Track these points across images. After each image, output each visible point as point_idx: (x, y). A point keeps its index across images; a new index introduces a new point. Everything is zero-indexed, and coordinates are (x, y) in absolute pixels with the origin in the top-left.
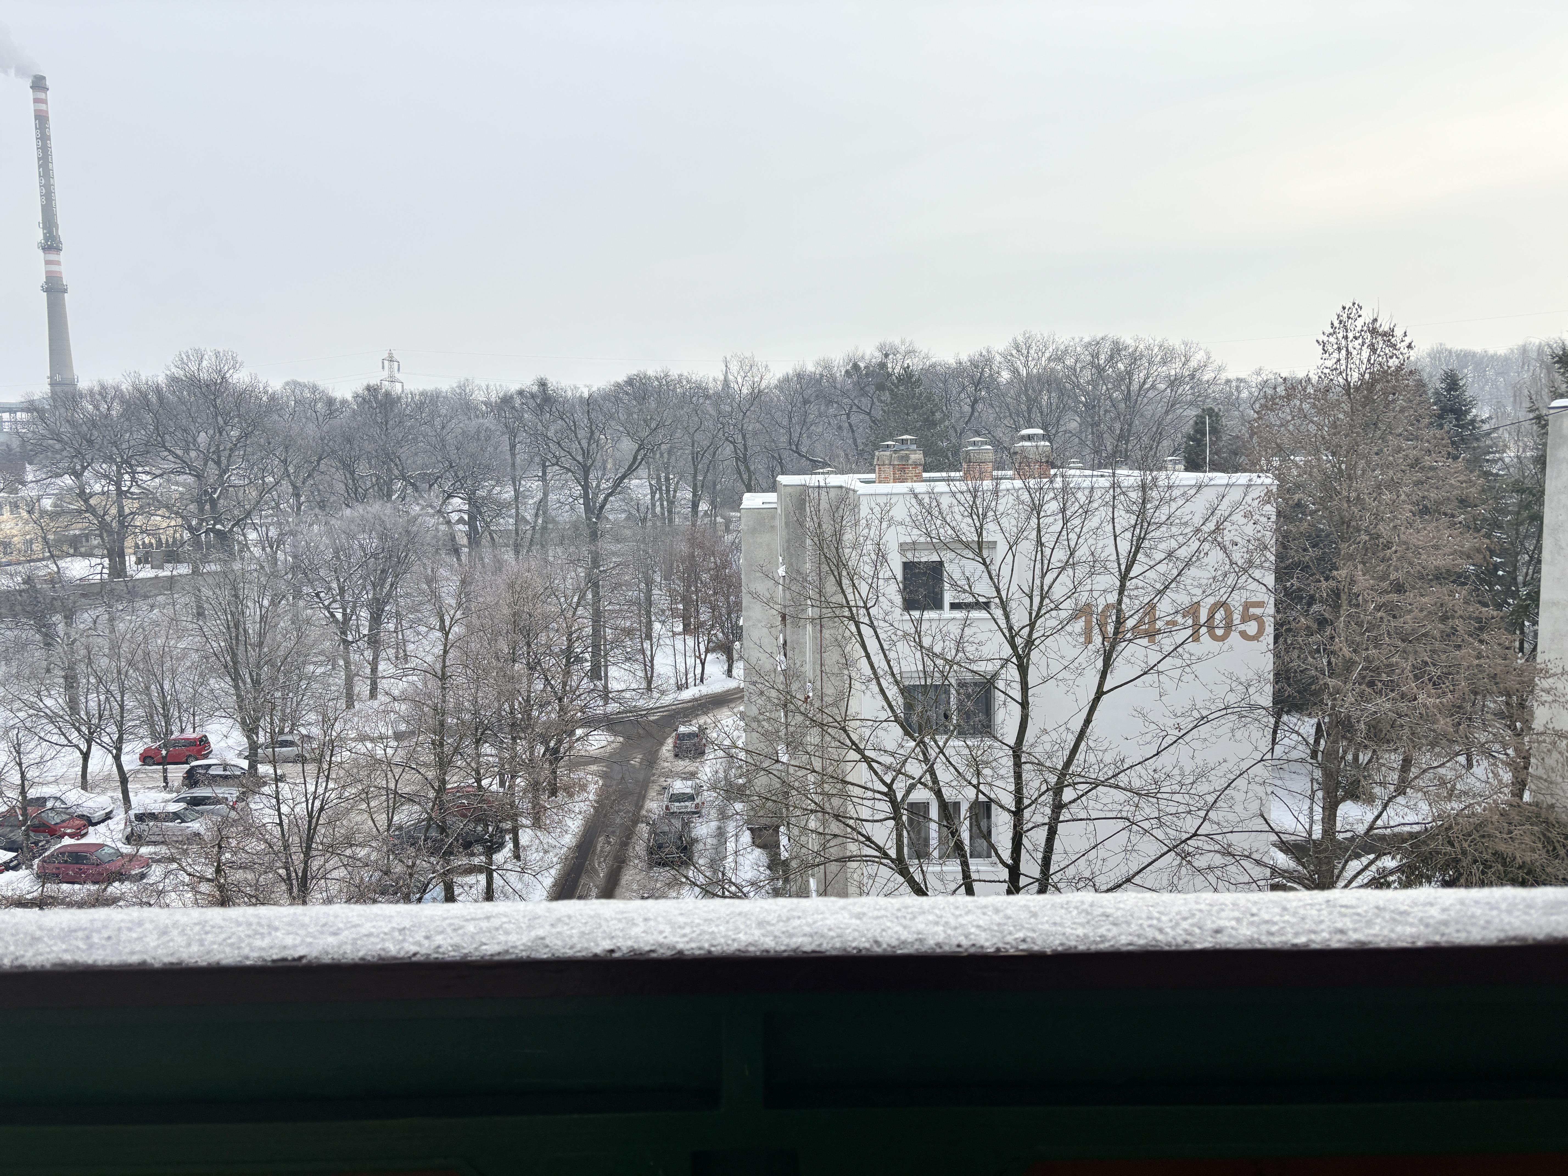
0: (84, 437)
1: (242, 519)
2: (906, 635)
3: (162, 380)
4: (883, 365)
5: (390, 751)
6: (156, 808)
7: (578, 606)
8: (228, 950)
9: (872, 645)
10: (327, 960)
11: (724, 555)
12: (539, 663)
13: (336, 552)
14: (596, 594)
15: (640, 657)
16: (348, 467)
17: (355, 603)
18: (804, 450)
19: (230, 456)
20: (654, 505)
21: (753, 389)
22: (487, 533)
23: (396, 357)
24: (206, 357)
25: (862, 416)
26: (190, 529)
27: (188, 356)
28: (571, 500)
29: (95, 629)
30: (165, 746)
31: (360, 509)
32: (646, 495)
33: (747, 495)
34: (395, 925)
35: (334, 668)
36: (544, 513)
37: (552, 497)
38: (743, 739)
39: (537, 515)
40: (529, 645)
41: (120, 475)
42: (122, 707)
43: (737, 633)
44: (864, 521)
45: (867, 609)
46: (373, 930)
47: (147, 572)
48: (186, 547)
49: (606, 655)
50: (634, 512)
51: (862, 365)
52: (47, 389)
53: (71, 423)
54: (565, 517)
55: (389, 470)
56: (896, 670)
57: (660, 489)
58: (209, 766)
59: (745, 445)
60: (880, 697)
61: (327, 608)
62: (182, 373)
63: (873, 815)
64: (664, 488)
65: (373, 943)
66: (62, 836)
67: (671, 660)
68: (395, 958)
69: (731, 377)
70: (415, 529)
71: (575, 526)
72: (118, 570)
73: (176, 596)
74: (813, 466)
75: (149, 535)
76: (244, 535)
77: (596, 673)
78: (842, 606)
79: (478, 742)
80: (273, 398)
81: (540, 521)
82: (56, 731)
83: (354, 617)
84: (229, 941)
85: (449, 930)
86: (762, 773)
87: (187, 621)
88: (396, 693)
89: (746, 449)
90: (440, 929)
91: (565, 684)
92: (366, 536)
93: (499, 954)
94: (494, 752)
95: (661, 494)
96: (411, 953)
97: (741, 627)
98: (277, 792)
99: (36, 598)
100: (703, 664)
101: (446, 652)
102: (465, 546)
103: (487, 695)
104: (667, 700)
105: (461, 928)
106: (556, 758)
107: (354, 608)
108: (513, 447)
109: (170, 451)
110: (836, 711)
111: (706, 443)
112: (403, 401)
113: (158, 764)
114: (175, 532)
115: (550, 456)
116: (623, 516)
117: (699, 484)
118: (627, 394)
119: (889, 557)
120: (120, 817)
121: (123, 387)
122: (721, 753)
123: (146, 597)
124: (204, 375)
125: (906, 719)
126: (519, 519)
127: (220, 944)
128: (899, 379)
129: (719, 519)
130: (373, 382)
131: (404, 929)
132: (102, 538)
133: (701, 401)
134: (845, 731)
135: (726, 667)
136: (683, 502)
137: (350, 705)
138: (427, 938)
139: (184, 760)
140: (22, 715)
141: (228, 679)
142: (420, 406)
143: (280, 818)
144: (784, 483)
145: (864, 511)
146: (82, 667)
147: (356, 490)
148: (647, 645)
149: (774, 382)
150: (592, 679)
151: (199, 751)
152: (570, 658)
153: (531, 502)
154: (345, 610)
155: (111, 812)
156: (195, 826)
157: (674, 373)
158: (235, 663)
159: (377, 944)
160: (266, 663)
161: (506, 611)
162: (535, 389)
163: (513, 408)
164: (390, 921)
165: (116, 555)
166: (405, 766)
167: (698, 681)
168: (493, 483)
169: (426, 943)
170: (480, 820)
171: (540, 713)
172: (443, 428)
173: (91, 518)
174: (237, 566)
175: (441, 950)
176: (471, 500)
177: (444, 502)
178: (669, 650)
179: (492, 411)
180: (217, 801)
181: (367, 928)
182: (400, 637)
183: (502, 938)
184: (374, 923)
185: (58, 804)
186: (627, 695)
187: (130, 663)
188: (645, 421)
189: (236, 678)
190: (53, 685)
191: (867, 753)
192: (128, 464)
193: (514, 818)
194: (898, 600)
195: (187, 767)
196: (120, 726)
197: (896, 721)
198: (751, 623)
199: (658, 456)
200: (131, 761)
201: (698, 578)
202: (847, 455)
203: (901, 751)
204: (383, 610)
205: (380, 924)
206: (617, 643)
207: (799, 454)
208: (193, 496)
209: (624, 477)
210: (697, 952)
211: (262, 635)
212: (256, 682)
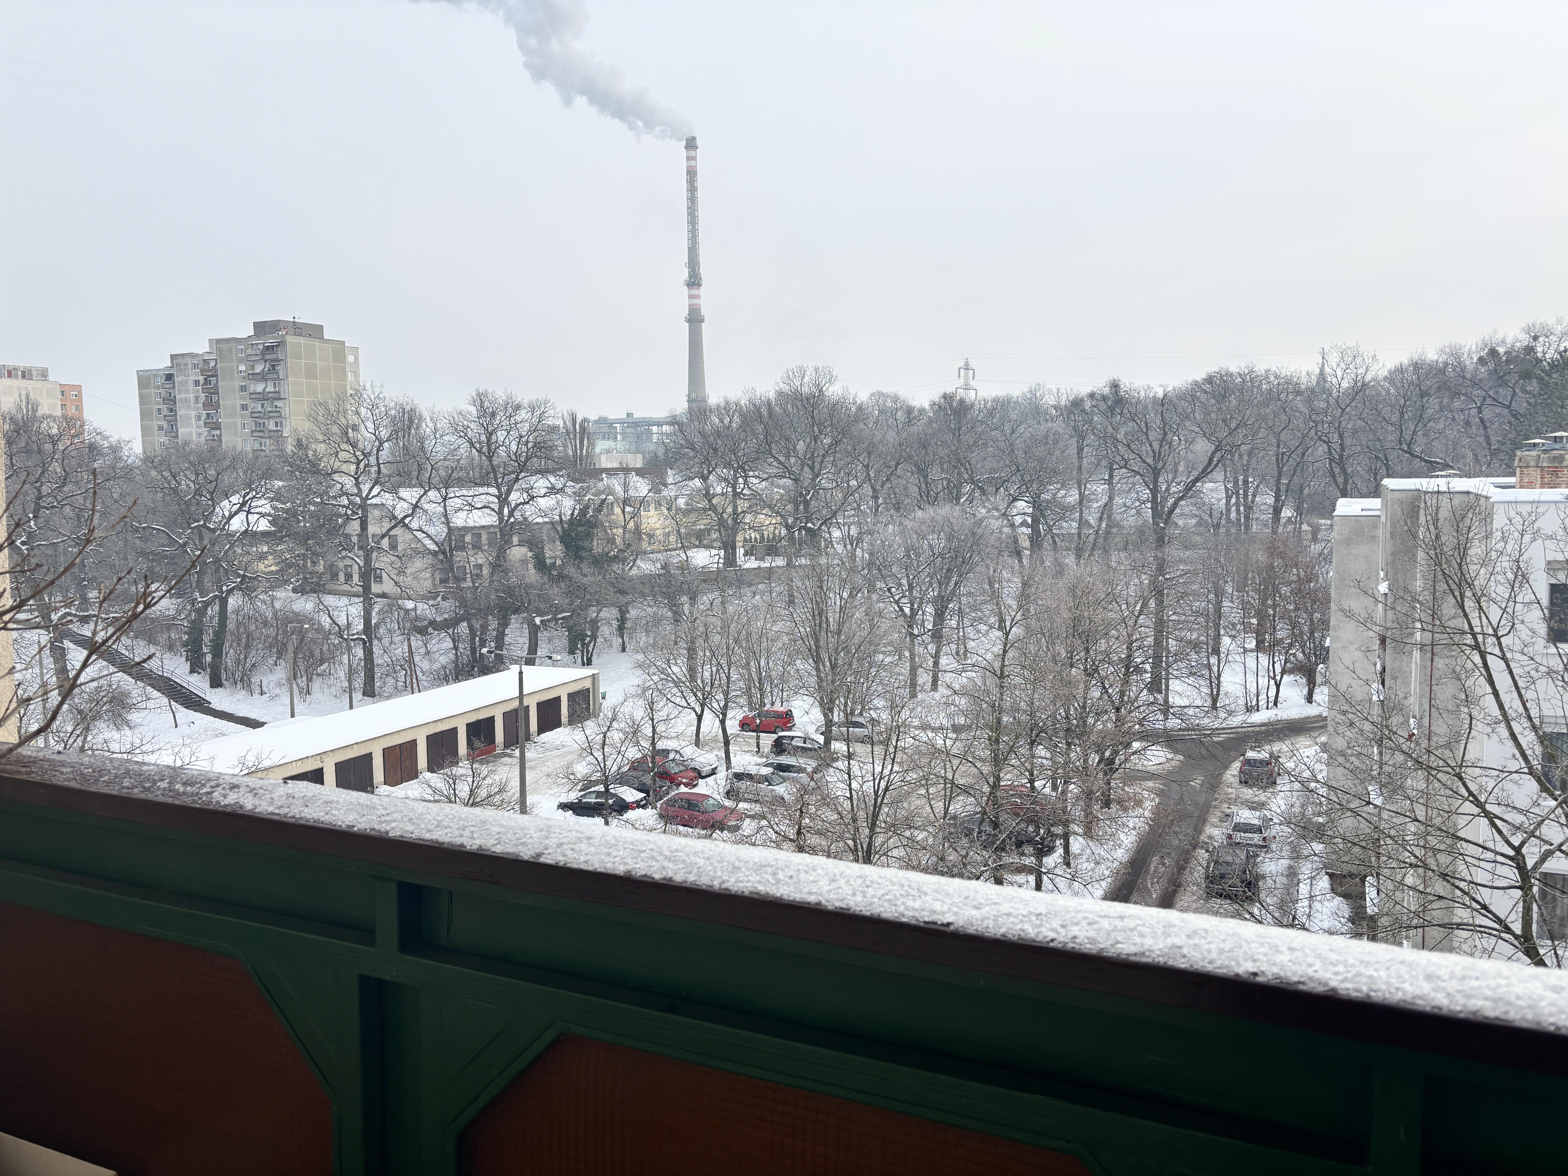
0: (710, 446)
1: (829, 519)
2: (1550, 672)
3: (772, 395)
4: (1530, 350)
5: (949, 743)
6: (753, 770)
7: (1140, 614)
8: (886, 904)
9: (1503, 681)
10: (971, 930)
11: (1310, 566)
12: (1096, 670)
13: (908, 551)
14: (1160, 603)
15: (1206, 672)
16: (922, 471)
17: (922, 599)
18: (1417, 449)
19: (822, 461)
20: (1228, 510)
21: (1356, 382)
22: (1049, 536)
23: (972, 364)
24: (808, 373)
25: (1498, 410)
26: (787, 527)
27: (793, 373)
28: (1137, 503)
29: (712, 610)
30: (759, 716)
31: (931, 511)
32: (1220, 500)
33: (1341, 501)
34: (1032, 910)
35: (900, 659)
36: (1109, 517)
37: (1118, 501)
38: (1324, 774)
39: (1101, 519)
40: (1087, 650)
41: (736, 478)
42: (728, 678)
43: (1323, 654)
44: (1499, 534)
45: (1498, 638)
46: (1012, 911)
47: (752, 564)
48: (784, 543)
49: (1169, 666)
50: (1206, 517)
51: (1501, 350)
52: (685, 405)
53: (702, 434)
54: (1130, 521)
55: (959, 474)
56: (1534, 713)
57: (1237, 494)
58: (793, 738)
59: (1341, 445)
60: (1510, 743)
61: (897, 602)
62: (788, 388)
63: (1492, 880)
64: (1241, 492)
65: (1012, 922)
66: (678, 785)
67: (1240, 679)
68: (1034, 941)
69: (1327, 370)
70: (980, 531)
71: (1141, 531)
72: (730, 560)
73: (773, 585)
74: (1430, 469)
75: (755, 531)
76: (829, 533)
77: (1155, 686)
78: (1464, 633)
79: (1032, 743)
80: (860, 408)
81: (1104, 525)
82: (679, 694)
83: (920, 612)
84: (887, 897)
85: (1084, 923)
86: (1349, 814)
87: (780, 608)
88: (957, 687)
89: (1343, 449)
90: (1076, 921)
91: (1122, 693)
92: (935, 536)
93: (1135, 954)
94: (1048, 755)
95: (1238, 498)
96: (1048, 939)
97: (1327, 650)
98: (849, 769)
99: (670, 581)
100: (1278, 686)
101: (1005, 651)
102: (1026, 549)
103: (1042, 698)
104: (1235, 721)
105: (1095, 923)
106: (1111, 769)
107: (921, 603)
108: (1080, 450)
109: (775, 457)
110: (1447, 754)
111: (1294, 443)
112: (977, 407)
113: (753, 731)
114: (775, 528)
115: (1119, 458)
116: (1194, 521)
117: (1283, 488)
118: (1205, 392)
119: (1532, 578)
120: (722, 774)
121: (742, 402)
122: (1297, 786)
123: (750, 585)
124: (805, 390)
125: (1546, 775)
126: (1083, 523)
127: (879, 899)
128: (1553, 365)
129: (1305, 527)
130: (950, 390)
131: (1040, 914)
132: (720, 533)
133: (1291, 397)
134: (1461, 779)
135: (1305, 691)
136: (1262, 507)
137: (913, 695)
138: (1063, 926)
139: (773, 730)
140: (655, 678)
141: (811, 661)
142: (991, 413)
143: (851, 793)
144: (1392, 487)
145: (1499, 521)
146: (700, 642)
147: (928, 493)
148: (1213, 660)
149: (1383, 373)
150: (1151, 691)
151: (785, 724)
152: (1129, 667)
153: (1095, 505)
154: (912, 605)
155: (716, 768)
156: (781, 790)
157: (1260, 368)
158: (817, 647)
159: (1017, 924)
160: (843, 649)
161: (1066, 615)
162: (1107, 390)
163: (1083, 411)
164: (1026, 905)
165: (729, 547)
166: (963, 758)
167: (1271, 705)
168: (1059, 486)
169: (1063, 931)
170: (1031, 821)
171: (1096, 721)
172: (1013, 432)
173: (713, 515)
174: (823, 561)
175: (1077, 941)
176: (1035, 504)
177: (1009, 505)
178: (1239, 668)
179: (1061, 415)
180: (800, 770)
181: (1005, 908)
182: (961, 634)
183: (1138, 940)
184: (1012, 904)
185: (678, 757)
186: (1191, 712)
187: (736, 641)
188: (1224, 421)
189: (818, 660)
190: (679, 655)
191: (1488, 807)
192: (742, 469)
193: (1066, 824)
194: (1542, 629)
195: (775, 736)
196: (726, 694)
197: (1530, 773)
198: (1340, 645)
199: (1237, 457)
200: (732, 726)
201: (1276, 590)
202: (1476, 456)
203: (1536, 810)
204: (947, 608)
205: (1018, 906)
206: (1180, 656)
207: (1412, 454)
208: (791, 498)
209: (1197, 480)
210: (1354, 994)
211: (841, 624)
212: (833, 667)
